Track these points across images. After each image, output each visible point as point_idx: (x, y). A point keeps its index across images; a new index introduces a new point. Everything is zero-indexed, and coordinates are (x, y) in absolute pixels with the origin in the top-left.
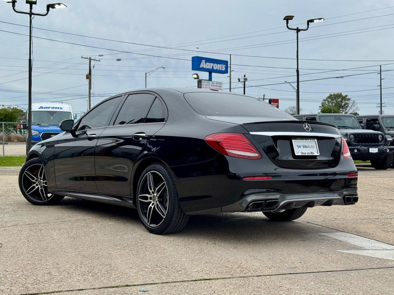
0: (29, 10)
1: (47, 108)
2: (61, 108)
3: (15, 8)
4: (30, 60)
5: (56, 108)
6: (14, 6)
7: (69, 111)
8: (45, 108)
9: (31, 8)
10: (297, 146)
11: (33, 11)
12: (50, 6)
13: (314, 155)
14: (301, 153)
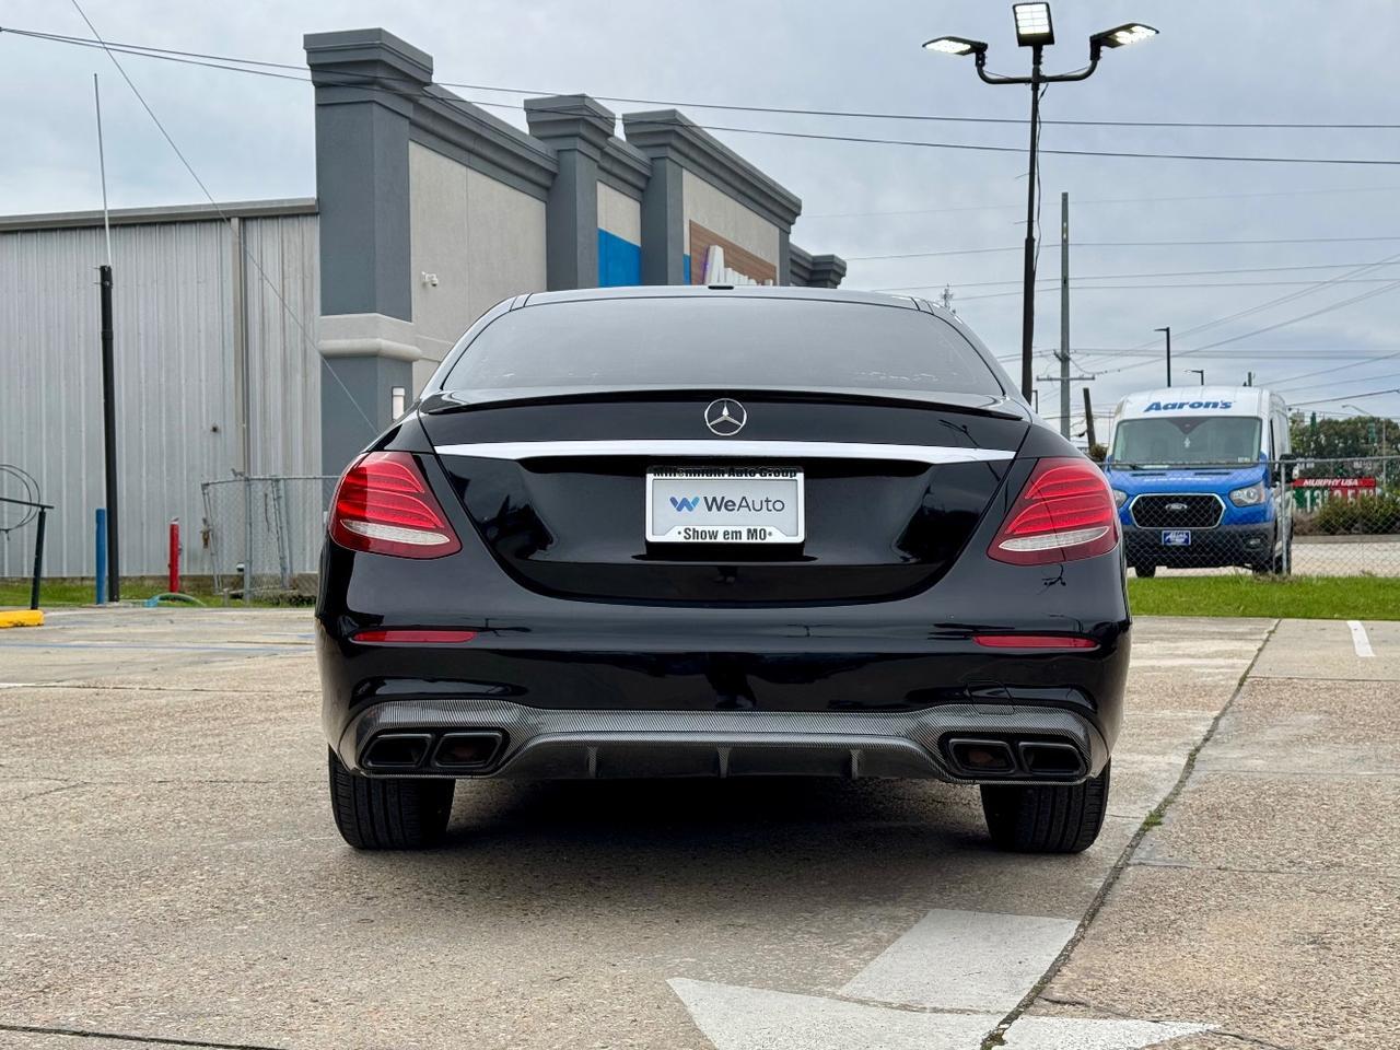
0: (1032, 66)
1: (1174, 406)
2: (1226, 406)
3: (984, 68)
4: (1030, 242)
5: (1207, 405)
6: (980, 61)
7: (1254, 414)
8: (1166, 407)
9: (1037, 60)
10: (673, 501)
11: (1045, 71)
12: (1101, 42)
13: (769, 540)
14: (683, 534)
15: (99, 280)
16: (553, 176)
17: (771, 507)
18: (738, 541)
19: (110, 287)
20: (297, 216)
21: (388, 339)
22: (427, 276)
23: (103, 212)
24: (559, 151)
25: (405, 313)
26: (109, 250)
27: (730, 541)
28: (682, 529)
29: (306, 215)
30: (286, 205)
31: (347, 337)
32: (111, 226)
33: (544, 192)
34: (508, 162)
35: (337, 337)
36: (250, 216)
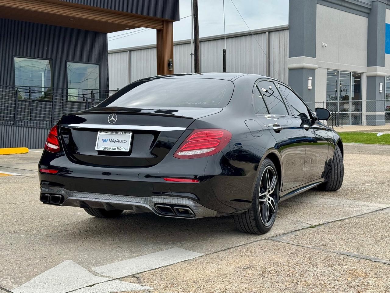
10: (103, 140)
13: (122, 150)
14: (103, 148)
15: (223, 53)
16: (370, 9)
17: (123, 142)
18: (115, 151)
19: (225, 55)
20: (283, 30)
21: (306, 63)
22: (324, 43)
23: (224, 35)
24: (372, 2)
25: (313, 55)
26: (225, 45)
27: (113, 150)
28: (103, 147)
29: (286, 29)
30: (280, 27)
31: (295, 64)
32: (226, 38)
33: (367, 15)
34: (354, 7)
35: (292, 64)
36: (271, 31)
